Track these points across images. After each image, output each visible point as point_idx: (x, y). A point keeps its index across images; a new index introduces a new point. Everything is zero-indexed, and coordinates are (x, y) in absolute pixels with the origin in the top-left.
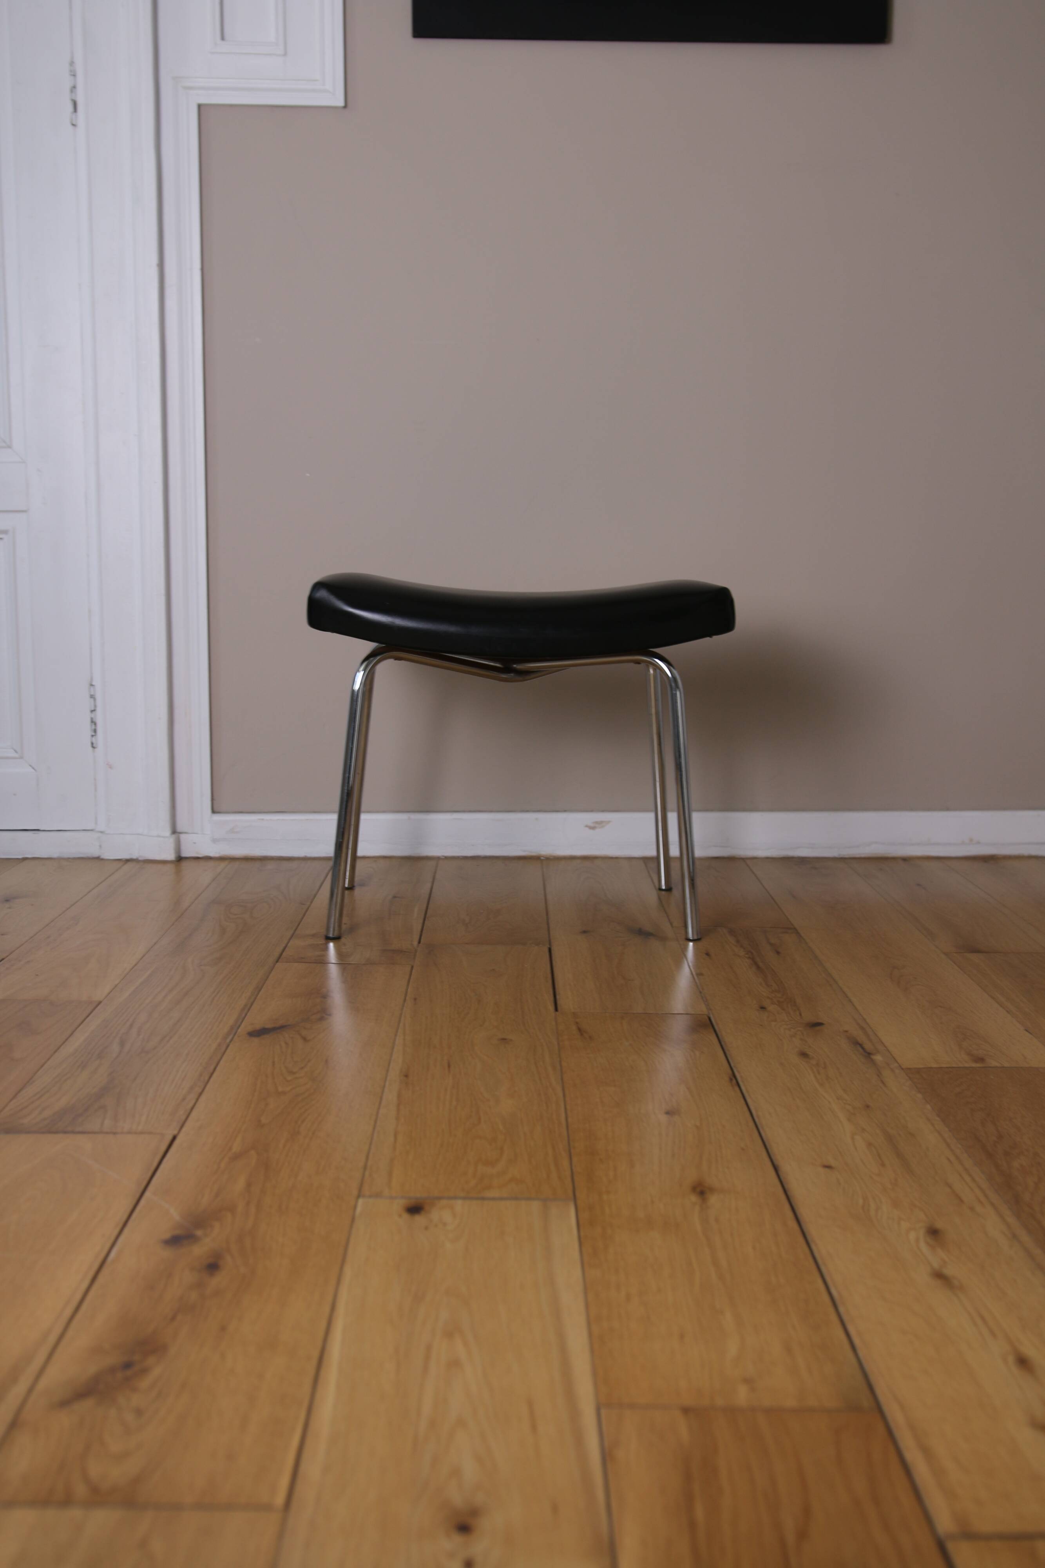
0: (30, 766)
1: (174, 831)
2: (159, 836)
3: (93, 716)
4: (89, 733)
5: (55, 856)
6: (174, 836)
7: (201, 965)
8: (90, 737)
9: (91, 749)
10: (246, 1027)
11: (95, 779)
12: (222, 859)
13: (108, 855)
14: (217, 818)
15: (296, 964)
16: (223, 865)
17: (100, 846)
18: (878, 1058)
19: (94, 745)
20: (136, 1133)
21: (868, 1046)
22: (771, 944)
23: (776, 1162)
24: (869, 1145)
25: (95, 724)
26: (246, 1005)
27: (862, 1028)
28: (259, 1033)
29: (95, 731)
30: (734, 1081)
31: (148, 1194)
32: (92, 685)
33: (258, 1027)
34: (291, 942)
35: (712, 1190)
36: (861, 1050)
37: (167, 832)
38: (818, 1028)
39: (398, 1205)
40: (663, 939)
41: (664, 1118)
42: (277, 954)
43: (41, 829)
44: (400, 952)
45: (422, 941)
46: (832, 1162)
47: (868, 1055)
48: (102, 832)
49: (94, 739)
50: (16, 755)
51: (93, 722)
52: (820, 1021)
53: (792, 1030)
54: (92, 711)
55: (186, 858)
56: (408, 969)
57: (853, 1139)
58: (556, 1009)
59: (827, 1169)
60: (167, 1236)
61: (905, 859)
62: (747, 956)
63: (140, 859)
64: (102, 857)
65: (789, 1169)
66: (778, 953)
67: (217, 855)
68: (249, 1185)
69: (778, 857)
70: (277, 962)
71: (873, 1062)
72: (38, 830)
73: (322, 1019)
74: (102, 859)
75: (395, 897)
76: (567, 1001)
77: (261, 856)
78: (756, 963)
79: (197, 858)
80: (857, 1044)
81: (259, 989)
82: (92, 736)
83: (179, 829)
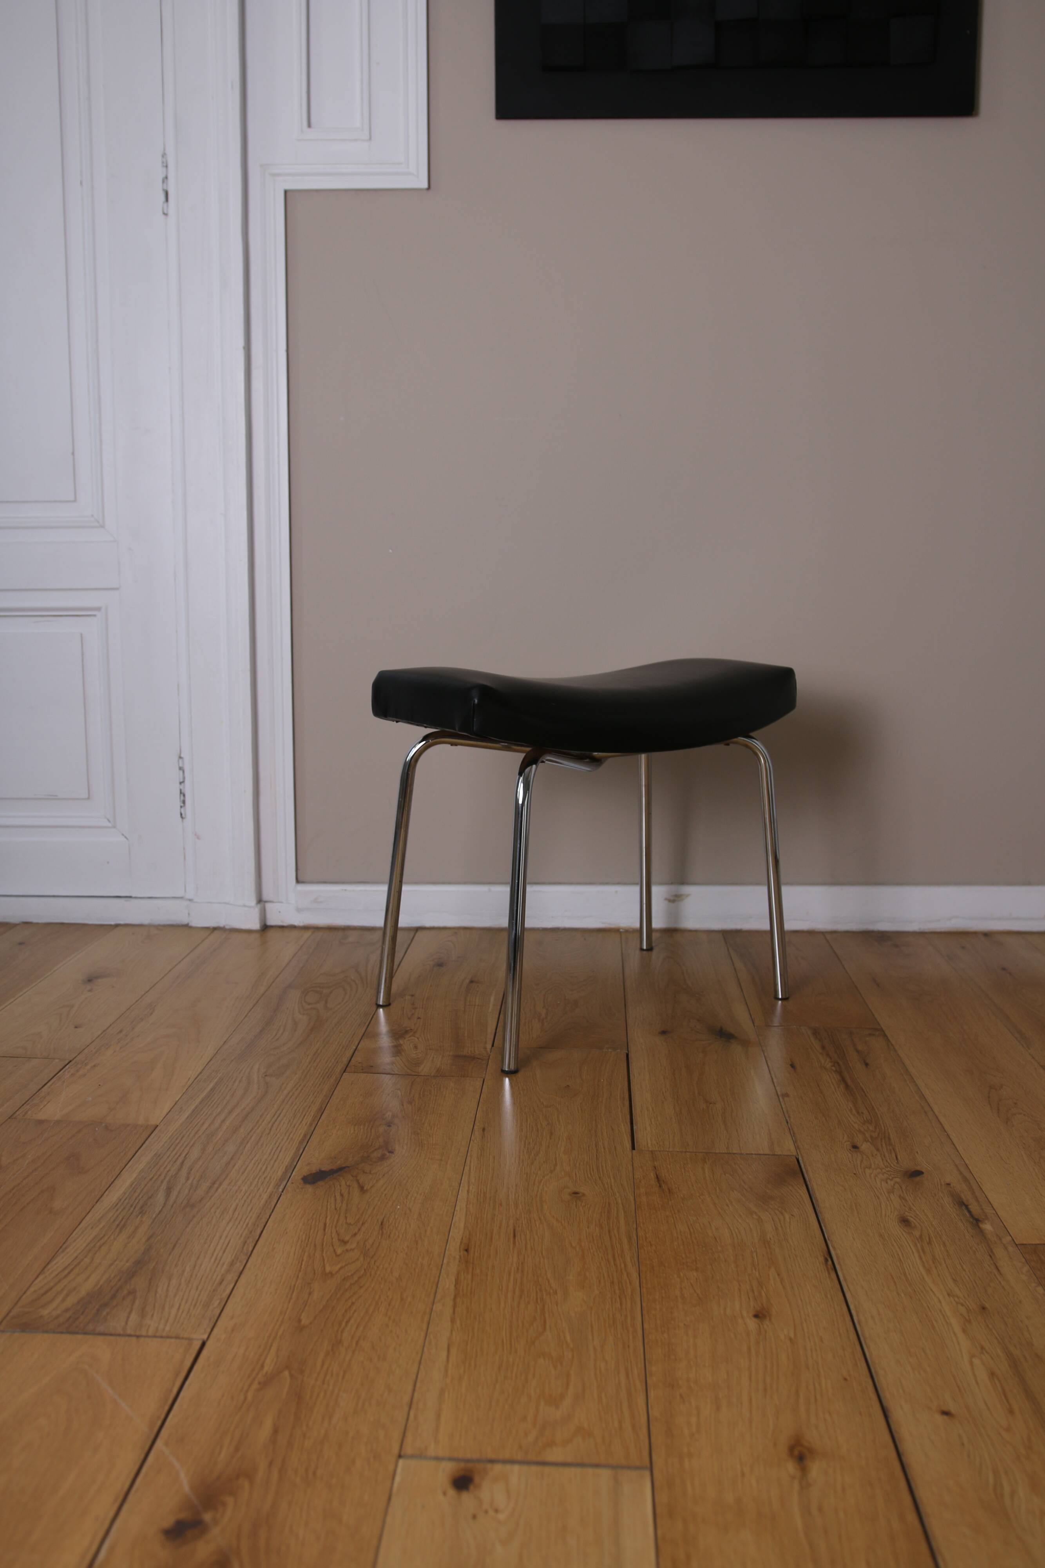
0: (123, 835)
1: (260, 901)
2: (245, 906)
3: (182, 787)
4: (179, 803)
5: (146, 922)
6: (259, 906)
7: (266, 1076)
8: (179, 807)
9: (181, 819)
10: (302, 1170)
11: (184, 849)
12: (306, 928)
13: (197, 922)
14: (300, 887)
15: (363, 1076)
16: (307, 934)
17: (189, 914)
18: (987, 1227)
19: (183, 816)
20: (162, 1337)
21: (974, 1208)
22: (858, 1052)
23: (885, 1404)
24: (992, 1375)
25: (184, 796)
26: (305, 1136)
27: (966, 1180)
28: (314, 1178)
29: (184, 802)
30: (830, 1262)
31: (159, 1443)
32: (180, 757)
33: (314, 1169)
34: (362, 1043)
35: (811, 1451)
36: (966, 1212)
37: (253, 902)
38: (918, 1179)
39: (446, 1471)
40: (746, 1043)
41: (752, 1324)
42: (345, 1060)
43: (134, 895)
44: (472, 1058)
45: (495, 1045)
46: (952, 1407)
47: (976, 1221)
48: (190, 900)
49: (182, 810)
50: (109, 825)
51: (182, 794)
52: (918, 1168)
53: (889, 1181)
54: (181, 783)
55: (272, 927)
56: (479, 1083)
57: (971, 1363)
58: (633, 1148)
59: (945, 1417)
60: (168, 1522)
61: (987, 934)
62: (834, 1068)
63: (227, 927)
64: (191, 924)
65: (901, 1413)
66: (867, 1065)
67: (301, 924)
68: (276, 1431)
69: (858, 930)
70: (344, 1072)
71: (981, 1232)
72: (130, 897)
73: (383, 1158)
74: (191, 927)
75: (472, 982)
76: (646, 1135)
77: (344, 926)
78: (843, 1080)
79: (282, 927)
80: (962, 1204)
81: (321, 1111)
82: (181, 807)
83: (265, 897)
